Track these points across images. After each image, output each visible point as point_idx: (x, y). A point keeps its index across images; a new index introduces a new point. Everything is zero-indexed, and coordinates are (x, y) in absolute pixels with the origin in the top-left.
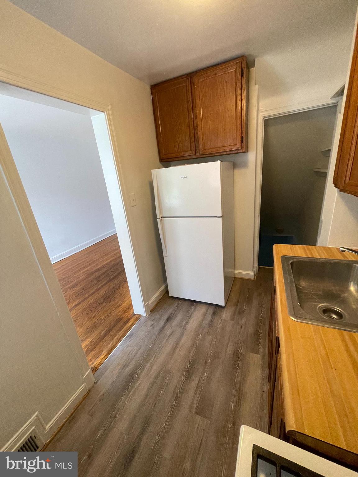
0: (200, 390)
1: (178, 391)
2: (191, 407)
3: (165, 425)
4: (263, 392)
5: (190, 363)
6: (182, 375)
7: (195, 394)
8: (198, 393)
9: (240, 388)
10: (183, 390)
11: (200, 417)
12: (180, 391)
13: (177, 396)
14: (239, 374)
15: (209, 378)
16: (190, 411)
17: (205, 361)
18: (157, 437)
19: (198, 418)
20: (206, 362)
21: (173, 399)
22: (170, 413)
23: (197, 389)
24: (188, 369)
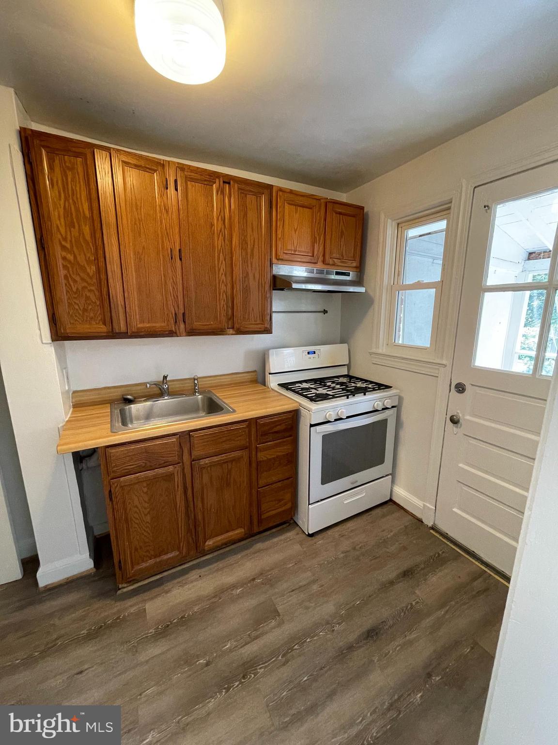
0: (254, 634)
1: (280, 658)
2: (279, 625)
3: (321, 632)
4: (200, 576)
5: (228, 690)
6: (258, 679)
7: (262, 634)
8: (259, 633)
9: (215, 597)
10: (274, 653)
11: (278, 608)
12: (278, 657)
13: (287, 653)
14: (196, 609)
15: (228, 637)
16: (283, 622)
17: (206, 669)
18: (335, 629)
19: (280, 608)
20: (208, 664)
21: (293, 653)
22: (308, 640)
23: (257, 638)
24: (240, 680)
